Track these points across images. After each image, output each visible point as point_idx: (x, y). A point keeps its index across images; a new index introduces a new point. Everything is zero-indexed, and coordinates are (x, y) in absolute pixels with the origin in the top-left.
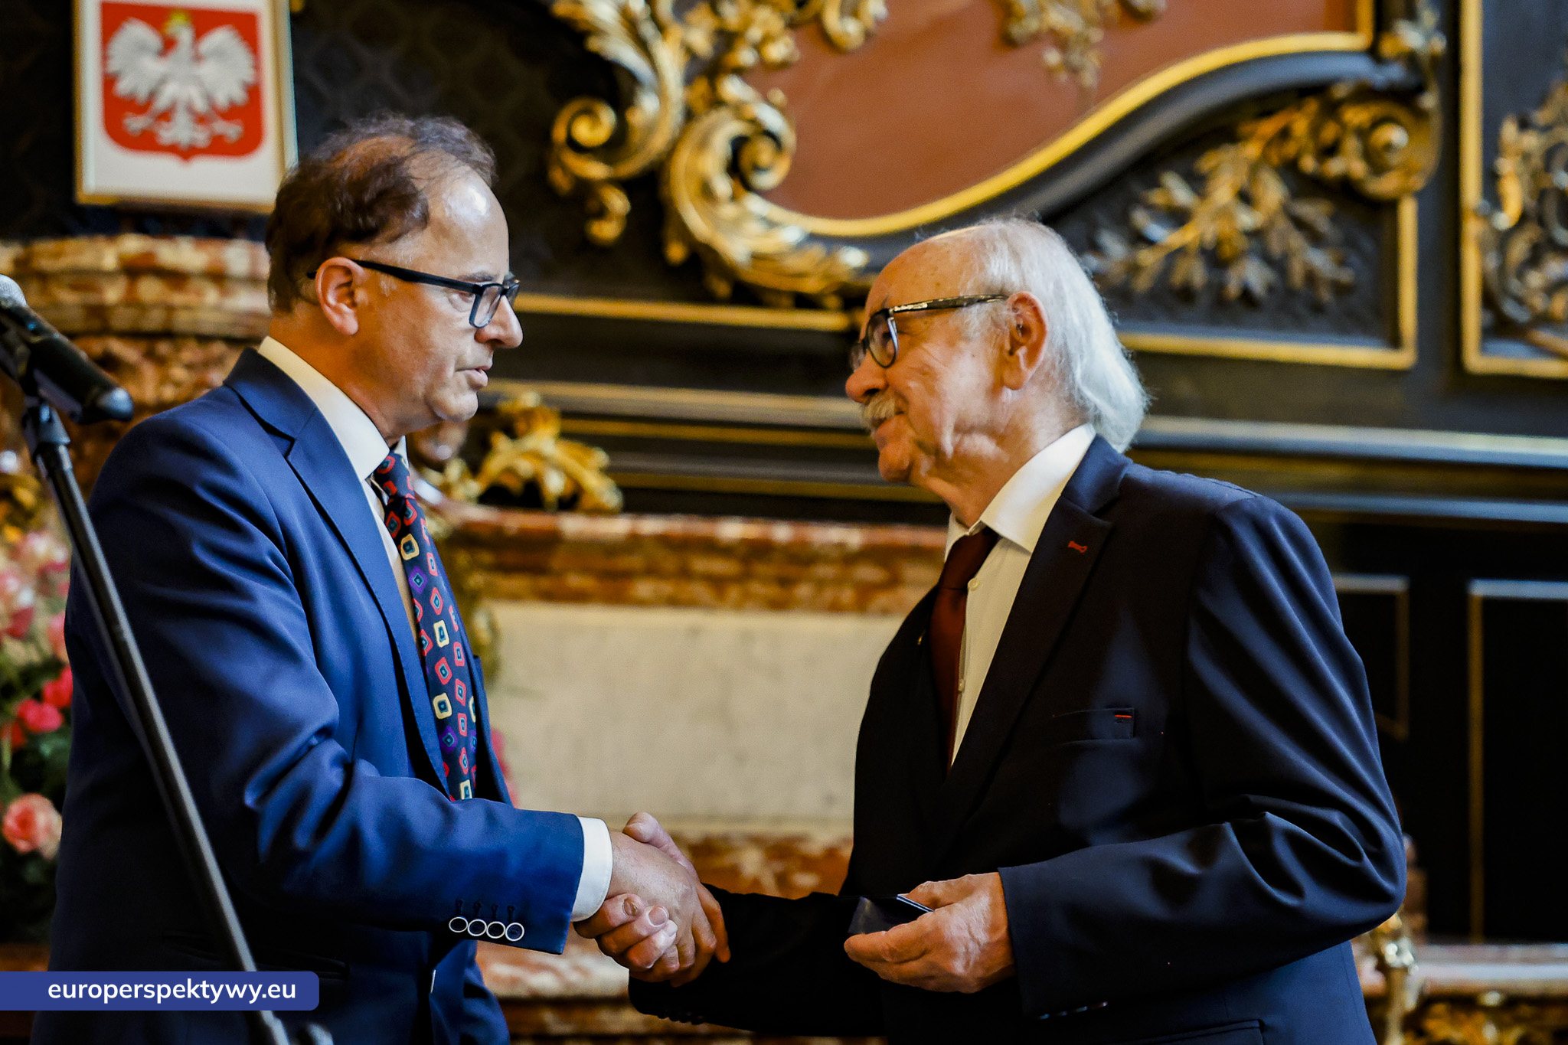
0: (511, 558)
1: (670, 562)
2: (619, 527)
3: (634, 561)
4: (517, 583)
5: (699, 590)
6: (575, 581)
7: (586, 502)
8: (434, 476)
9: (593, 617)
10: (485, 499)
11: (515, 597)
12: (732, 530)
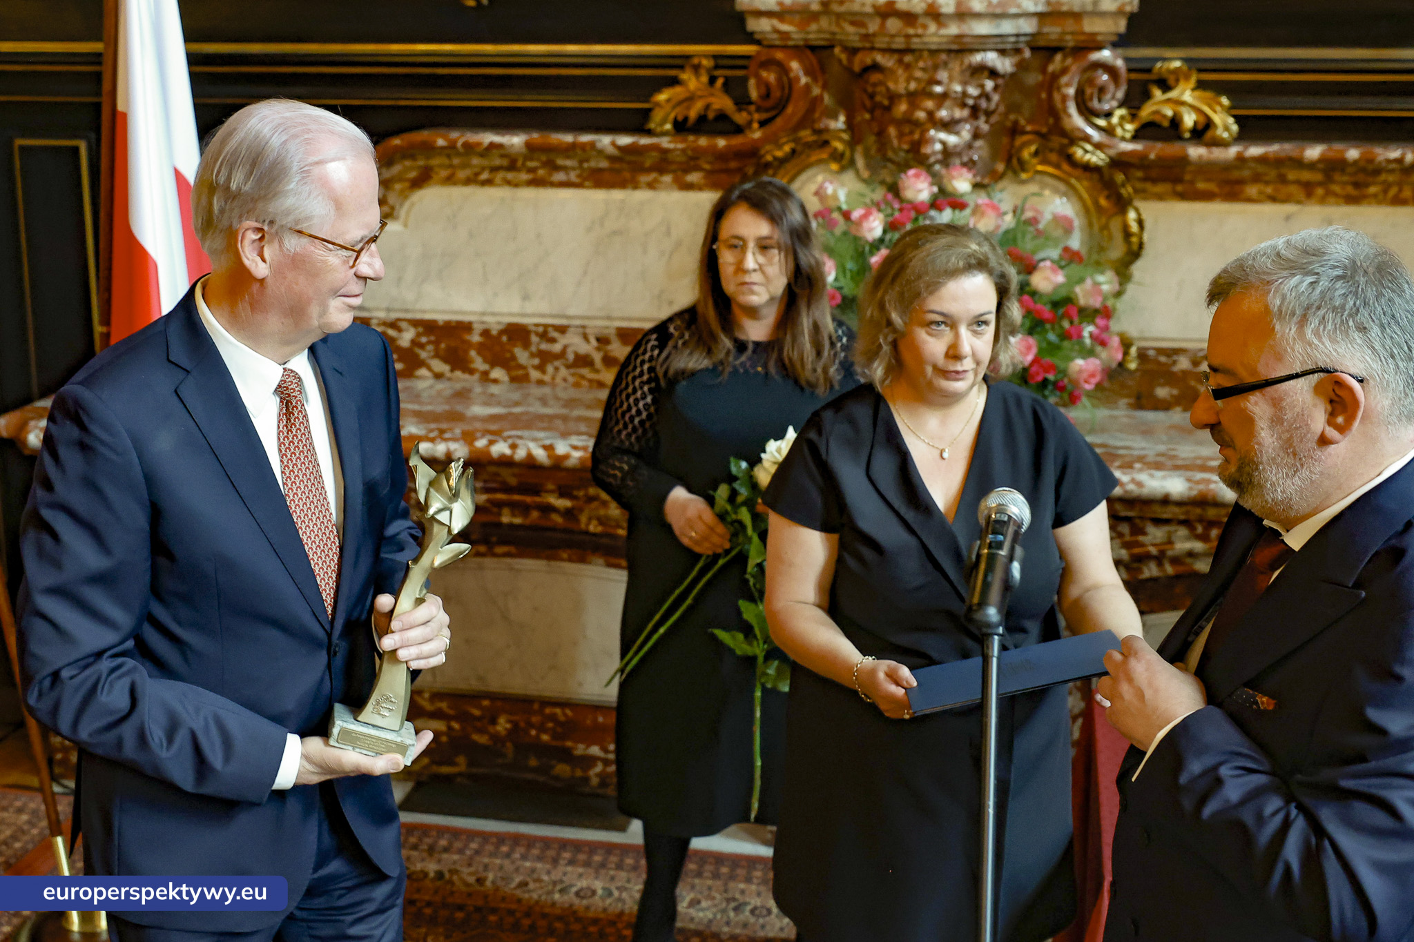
0: (1154, 173)
1: (1273, 174)
2: (1233, 151)
3: (1246, 173)
4: (1160, 188)
5: (1293, 189)
6: (1201, 186)
7: (1209, 135)
8: (1102, 122)
9: (1217, 208)
10: (1136, 137)
11: (1160, 197)
12: (1314, 152)
